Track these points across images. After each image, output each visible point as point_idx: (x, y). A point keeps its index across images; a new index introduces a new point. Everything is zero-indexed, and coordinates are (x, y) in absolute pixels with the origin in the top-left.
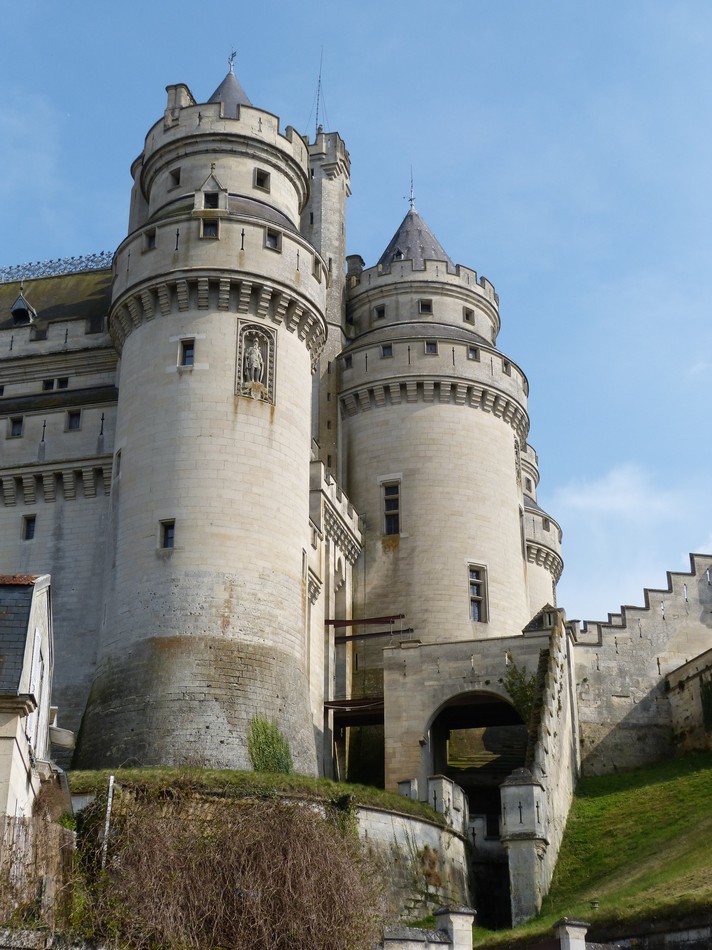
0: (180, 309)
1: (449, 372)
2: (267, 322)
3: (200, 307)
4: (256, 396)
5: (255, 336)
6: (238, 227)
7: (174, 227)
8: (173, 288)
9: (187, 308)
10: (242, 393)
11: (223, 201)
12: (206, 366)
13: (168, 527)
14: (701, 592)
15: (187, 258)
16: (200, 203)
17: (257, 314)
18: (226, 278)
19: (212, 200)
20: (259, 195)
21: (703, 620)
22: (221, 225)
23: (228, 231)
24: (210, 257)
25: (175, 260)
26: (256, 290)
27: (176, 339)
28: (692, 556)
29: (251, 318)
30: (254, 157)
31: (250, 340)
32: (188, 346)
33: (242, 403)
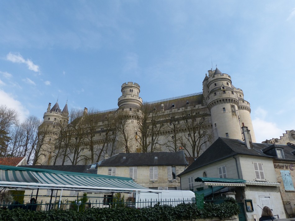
0: (222, 103)
1: (240, 105)
2: (233, 104)
3: (225, 103)
4: (235, 115)
5: (233, 106)
6: (228, 91)
7: (219, 92)
8: (220, 101)
9: (223, 103)
10: (233, 115)
11: (225, 88)
12: (227, 111)
13: (227, 134)
14: (288, 136)
15: (222, 96)
16: (222, 89)
17: (232, 103)
18: (228, 99)
19: (223, 88)
20: (228, 86)
21: (289, 140)
22: (226, 91)
23: (227, 92)
24: (225, 96)
25: (220, 97)
26: (232, 100)
27: (222, 108)
28: (286, 131)
29: (232, 104)
30: (226, 81)
31: (232, 107)
32: (224, 108)
33: (233, 116)
